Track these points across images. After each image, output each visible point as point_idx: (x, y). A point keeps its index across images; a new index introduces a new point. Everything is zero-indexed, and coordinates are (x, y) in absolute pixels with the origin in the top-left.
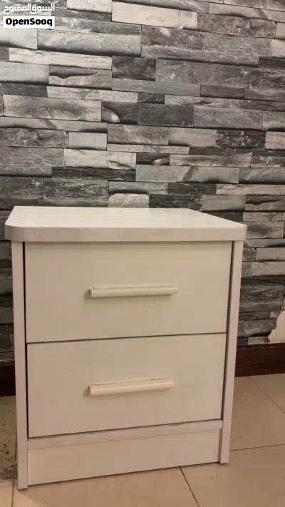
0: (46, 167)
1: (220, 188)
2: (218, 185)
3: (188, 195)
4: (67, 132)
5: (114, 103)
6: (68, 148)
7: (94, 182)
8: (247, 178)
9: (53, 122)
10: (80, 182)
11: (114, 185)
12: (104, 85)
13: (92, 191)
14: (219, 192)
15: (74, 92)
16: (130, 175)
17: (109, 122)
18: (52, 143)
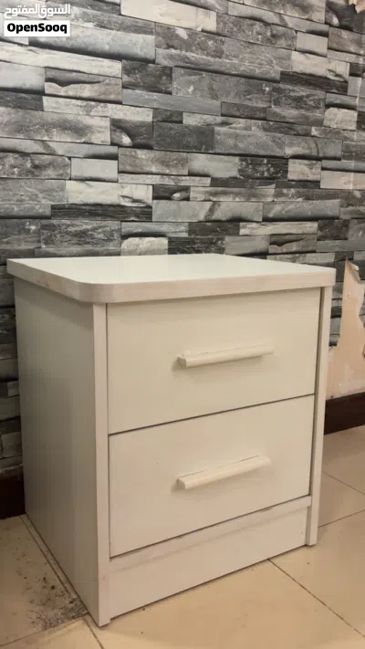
0: (44, 205)
1: (244, 227)
2: (242, 224)
3: (210, 236)
4: (70, 158)
5: (126, 122)
6: (70, 179)
7: (104, 223)
8: (271, 215)
9: (51, 144)
10: (86, 224)
11: (128, 227)
12: (112, 97)
13: (101, 236)
14: (242, 231)
15: (77, 106)
16: (145, 213)
17: (120, 146)
18: (50, 172)
